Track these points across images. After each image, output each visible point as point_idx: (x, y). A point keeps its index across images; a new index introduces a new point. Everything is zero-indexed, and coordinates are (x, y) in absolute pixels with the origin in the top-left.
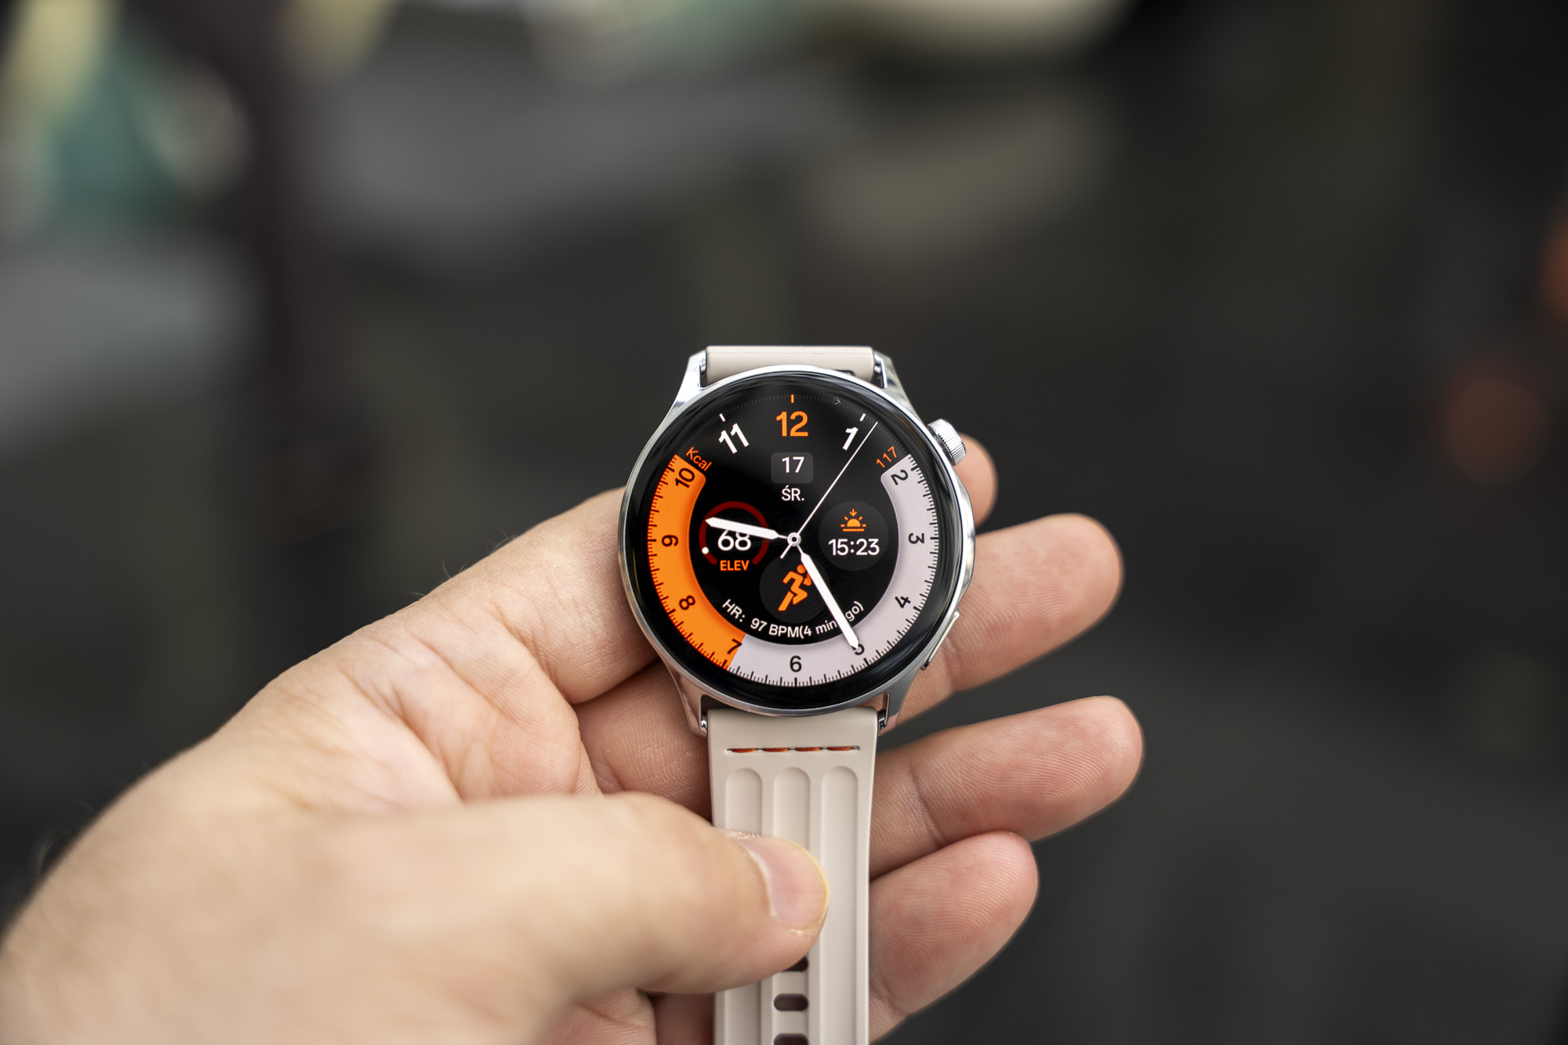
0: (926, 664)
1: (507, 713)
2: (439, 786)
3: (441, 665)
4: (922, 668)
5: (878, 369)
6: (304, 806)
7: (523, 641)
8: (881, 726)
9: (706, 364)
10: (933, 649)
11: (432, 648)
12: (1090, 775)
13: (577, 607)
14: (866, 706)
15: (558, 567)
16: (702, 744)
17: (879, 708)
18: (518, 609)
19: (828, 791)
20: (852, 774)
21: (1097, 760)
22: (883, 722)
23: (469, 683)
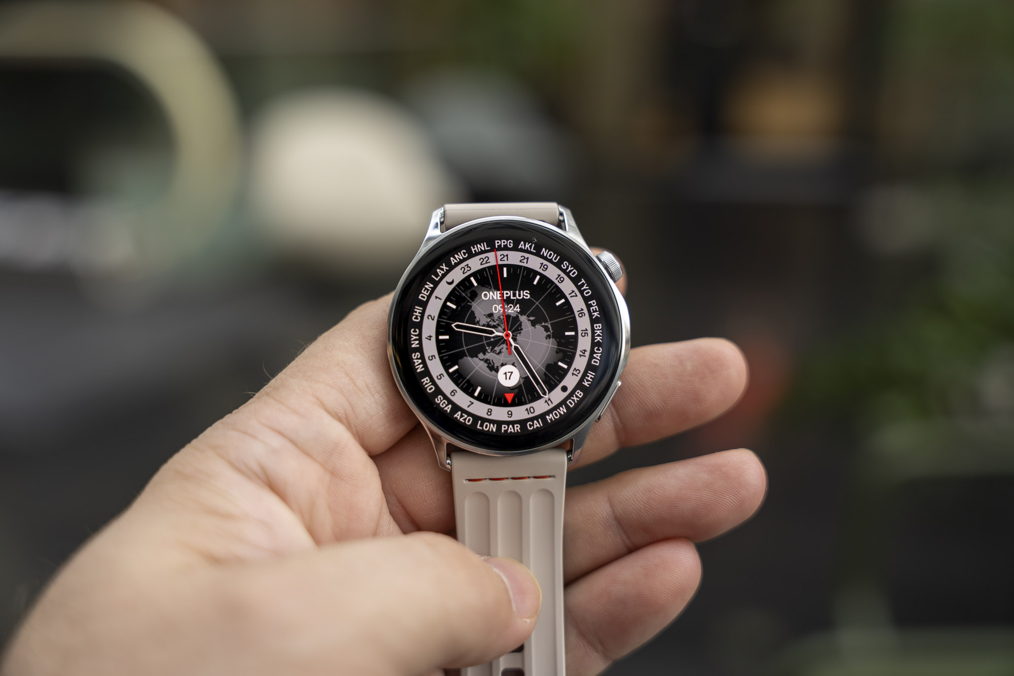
0: (599, 419)
1: (334, 474)
2: (301, 537)
3: (289, 445)
4: (596, 421)
5: (561, 218)
6: (215, 561)
7: (340, 420)
8: (569, 461)
9: (444, 216)
10: (604, 408)
11: (280, 433)
12: (732, 504)
13: (370, 390)
14: (559, 447)
15: (351, 364)
16: (448, 476)
17: (568, 448)
18: (333, 398)
19: (534, 506)
20: (549, 493)
21: (736, 494)
22: (570, 458)
23: (307, 454)
